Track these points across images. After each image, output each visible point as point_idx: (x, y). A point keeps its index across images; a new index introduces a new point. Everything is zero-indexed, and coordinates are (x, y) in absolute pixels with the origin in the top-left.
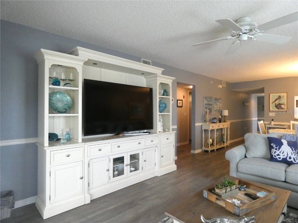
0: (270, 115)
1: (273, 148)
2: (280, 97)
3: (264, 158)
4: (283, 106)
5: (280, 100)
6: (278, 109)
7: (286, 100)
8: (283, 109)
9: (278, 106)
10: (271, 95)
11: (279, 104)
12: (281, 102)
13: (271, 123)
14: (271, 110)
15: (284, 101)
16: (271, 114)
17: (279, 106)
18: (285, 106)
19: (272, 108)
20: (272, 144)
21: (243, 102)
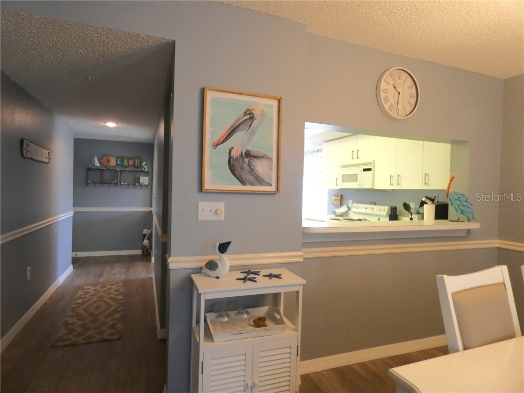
0: (201, 217)
2: (250, 116)
4: (260, 167)
5: (253, 133)
6: (243, 182)
8: (260, 181)
9: (241, 166)
10: (209, 95)
11: (248, 154)
12: (253, 148)
14: (207, 186)
16: (208, 211)
17: (245, 166)
18: (271, 169)
21: (22, 141)
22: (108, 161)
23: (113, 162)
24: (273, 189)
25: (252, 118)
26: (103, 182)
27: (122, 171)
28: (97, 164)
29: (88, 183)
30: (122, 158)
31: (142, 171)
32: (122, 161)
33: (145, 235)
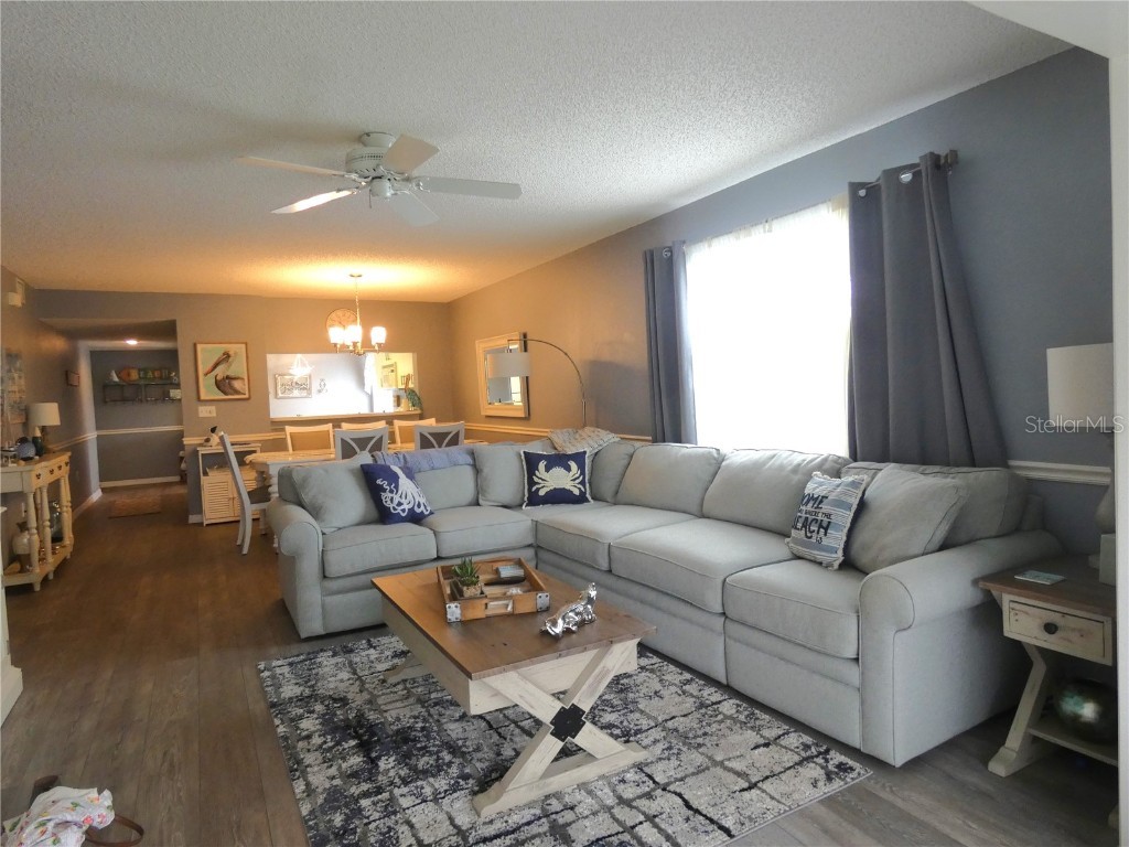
1: (385, 491)
3: (365, 522)
4: (237, 384)
5: (230, 365)
6: (226, 394)
7: (245, 364)
8: (237, 392)
9: (224, 385)
10: (199, 347)
11: (228, 377)
13: (208, 440)
14: (202, 397)
15: (238, 367)
16: (206, 412)
17: (227, 384)
18: (244, 385)
19: (208, 390)
20: (379, 482)
21: (67, 372)
22: (129, 375)
23: (134, 375)
24: (247, 396)
25: (229, 356)
26: (124, 400)
27: (146, 385)
28: (116, 379)
29: (106, 402)
30: (145, 370)
31: (171, 384)
32: (146, 373)
33: (182, 458)
